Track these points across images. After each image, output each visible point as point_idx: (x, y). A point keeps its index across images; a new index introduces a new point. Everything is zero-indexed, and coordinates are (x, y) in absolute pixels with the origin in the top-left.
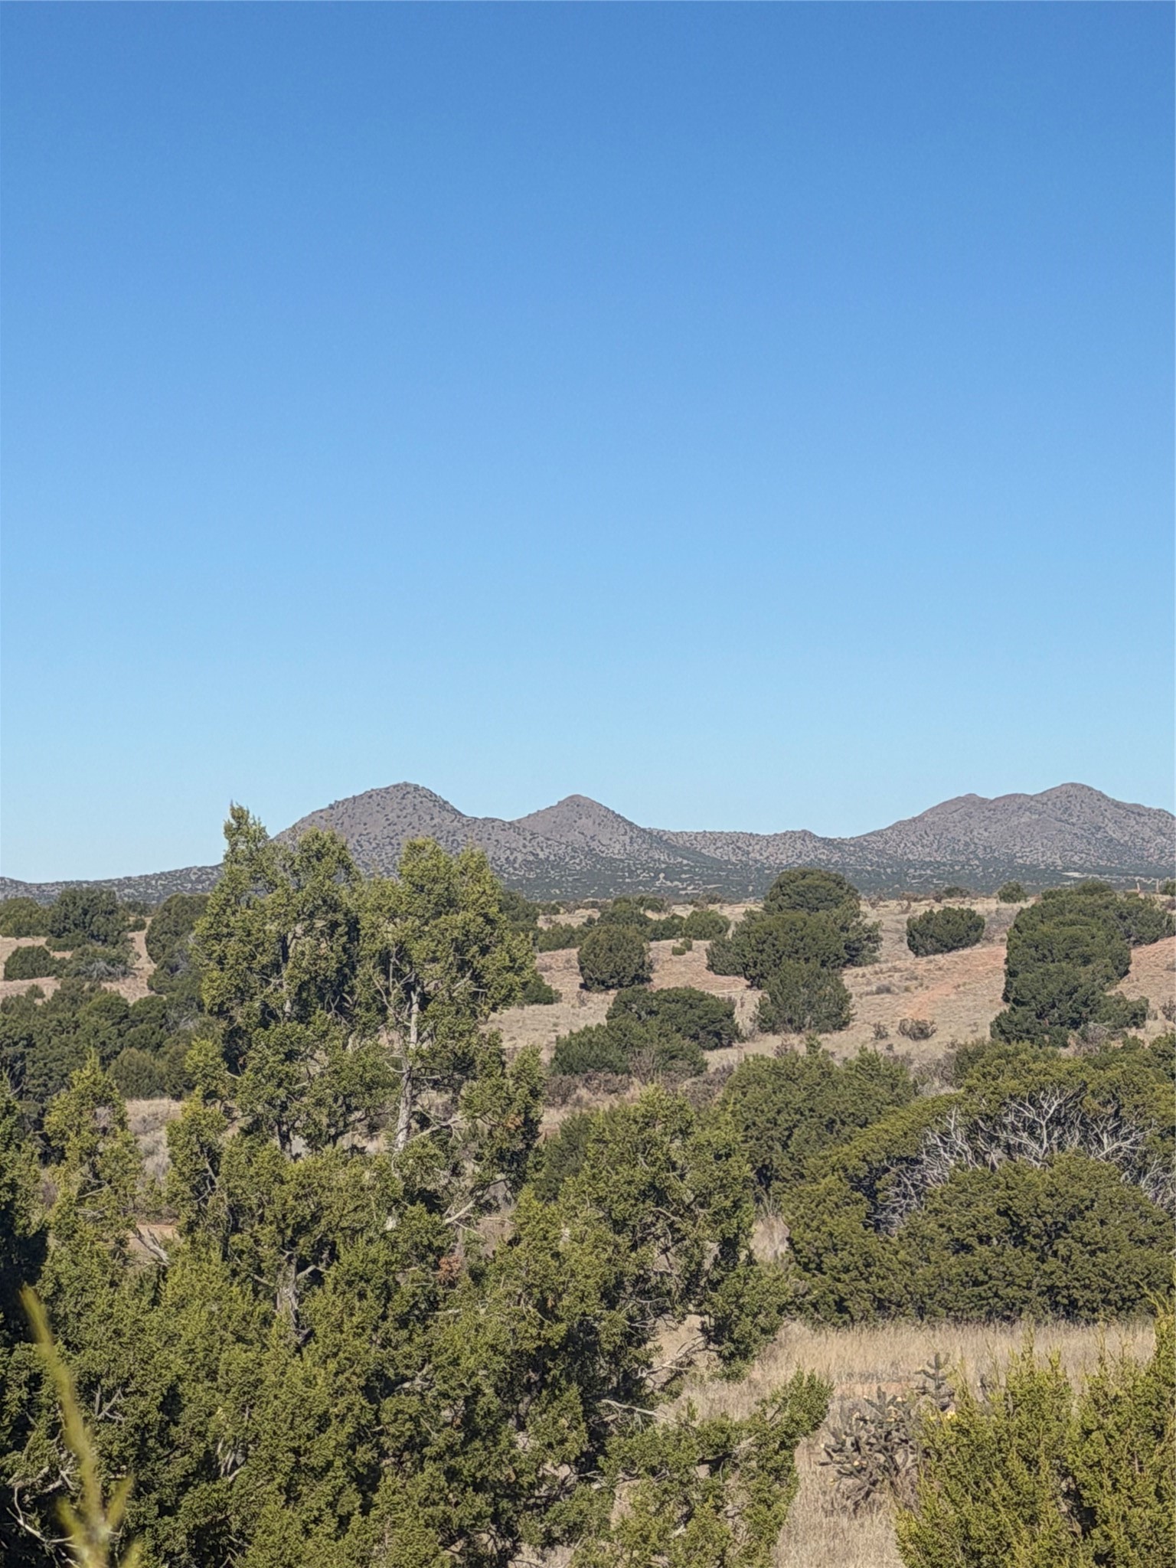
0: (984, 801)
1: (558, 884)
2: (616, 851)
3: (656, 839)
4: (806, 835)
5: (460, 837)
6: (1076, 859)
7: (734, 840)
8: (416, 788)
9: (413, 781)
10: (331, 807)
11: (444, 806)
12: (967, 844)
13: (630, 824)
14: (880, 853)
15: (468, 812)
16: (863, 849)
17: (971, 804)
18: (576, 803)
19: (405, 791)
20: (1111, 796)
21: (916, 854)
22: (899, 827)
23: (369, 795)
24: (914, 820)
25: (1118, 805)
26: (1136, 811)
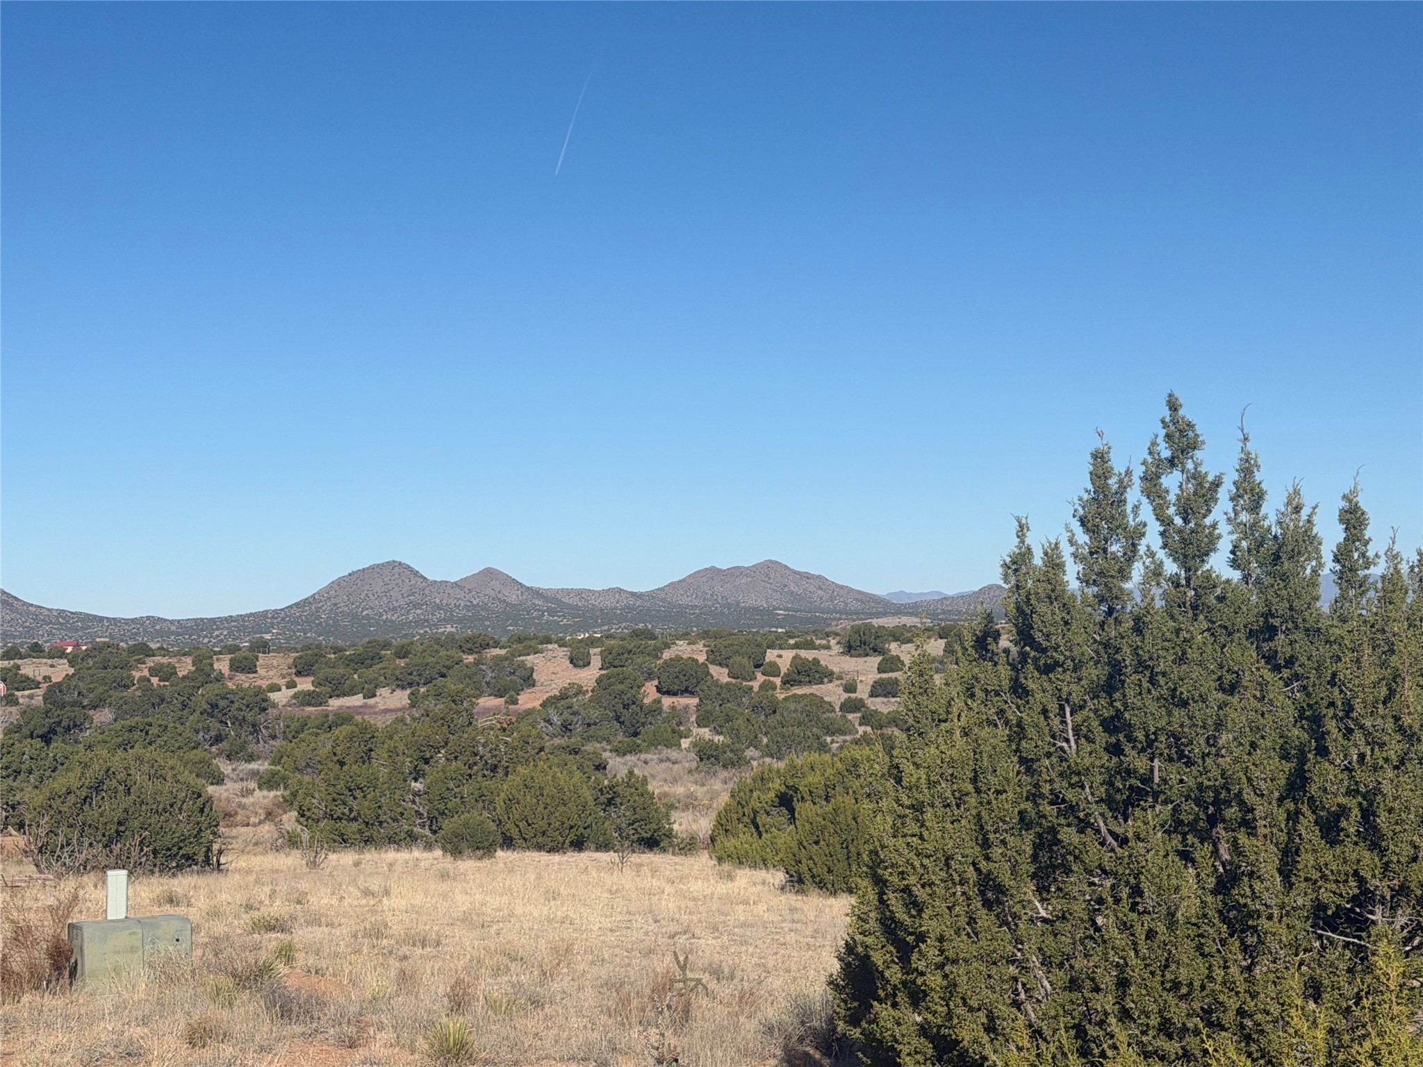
0: (720, 570)
1: (487, 619)
2: (513, 599)
3: (536, 593)
4: (620, 591)
5: (427, 592)
6: (774, 603)
7: (579, 593)
8: (400, 563)
9: (398, 560)
10: (350, 575)
11: (416, 574)
12: (712, 595)
13: (521, 584)
14: (664, 600)
15: (431, 577)
16: (653, 597)
17: (713, 572)
18: (490, 573)
19: (393, 565)
20: (791, 567)
21: (684, 601)
22: (672, 585)
23: (372, 568)
24: (680, 581)
25: (796, 573)
26: (807, 576)
